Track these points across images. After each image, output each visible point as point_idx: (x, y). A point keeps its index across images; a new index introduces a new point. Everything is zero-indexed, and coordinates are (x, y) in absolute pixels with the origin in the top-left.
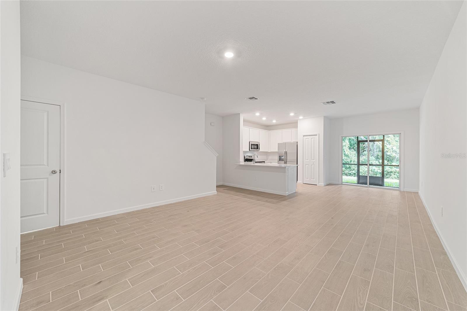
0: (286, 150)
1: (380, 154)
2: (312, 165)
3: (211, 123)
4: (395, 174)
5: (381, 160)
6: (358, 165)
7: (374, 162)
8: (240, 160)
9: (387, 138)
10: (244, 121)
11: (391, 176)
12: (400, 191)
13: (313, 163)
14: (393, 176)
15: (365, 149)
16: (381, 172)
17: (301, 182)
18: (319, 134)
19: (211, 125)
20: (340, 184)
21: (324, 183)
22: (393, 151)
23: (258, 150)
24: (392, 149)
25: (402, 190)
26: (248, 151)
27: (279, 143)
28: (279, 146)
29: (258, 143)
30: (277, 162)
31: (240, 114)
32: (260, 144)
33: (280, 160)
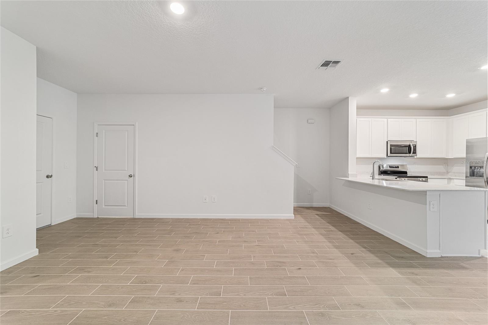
3: (308, 120)
8: (349, 173)
10: (359, 108)
19: (308, 122)
23: (410, 155)
26: (386, 157)
27: (468, 139)
28: (470, 146)
29: (411, 144)
30: (465, 178)
31: (349, 98)
32: (416, 145)
33: (473, 176)
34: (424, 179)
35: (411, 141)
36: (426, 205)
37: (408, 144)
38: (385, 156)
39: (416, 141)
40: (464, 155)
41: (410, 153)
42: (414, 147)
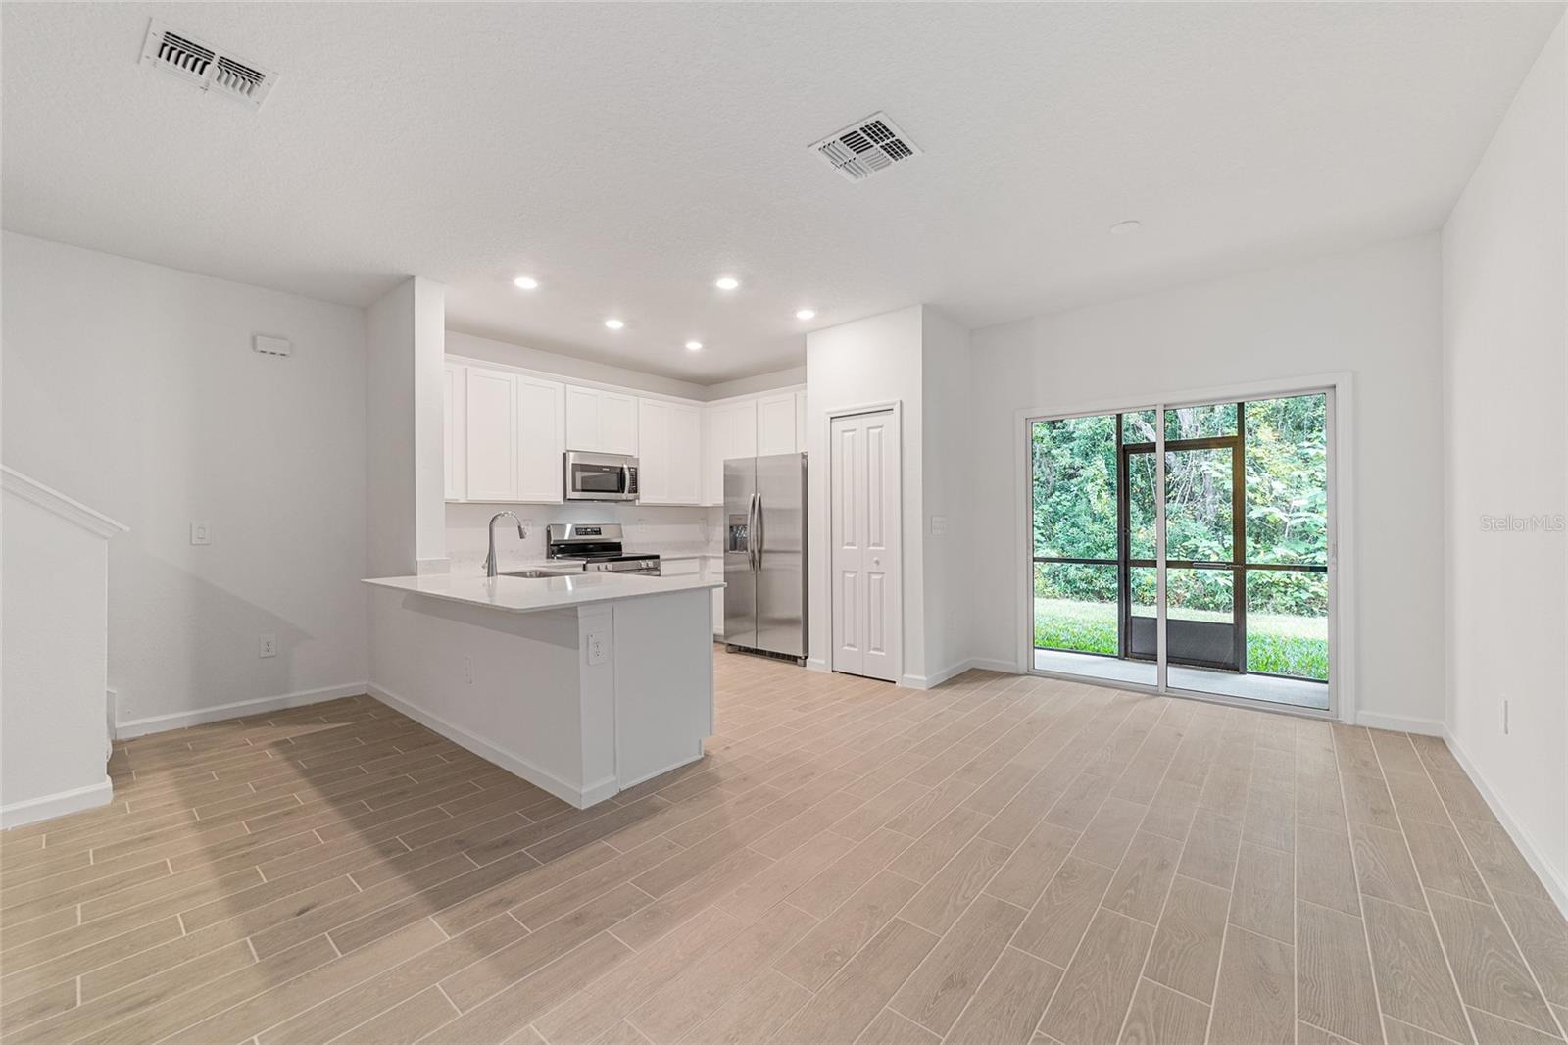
0: (759, 495)
1: (1227, 511)
2: (870, 573)
3: (254, 339)
4: (1285, 593)
5: (1231, 537)
6: (1122, 564)
7: (1206, 543)
8: (418, 559)
9: (1254, 450)
10: (455, 328)
11: (1272, 601)
12: (1337, 726)
13: (877, 562)
14: (1278, 598)
15: (1173, 494)
16: (1231, 585)
17: (824, 662)
18: (901, 402)
19: (254, 346)
20: (1021, 673)
21: (926, 676)
22: (1276, 498)
23: (626, 495)
24: (1271, 490)
25: (1347, 717)
26: (562, 503)
27: (729, 460)
28: (732, 481)
29: (625, 466)
30: (723, 555)
31: (417, 281)
32: (636, 469)
33: (735, 549)
34: (650, 563)
35: (626, 457)
36: (578, 648)
37: (618, 464)
38: (560, 499)
39: (638, 459)
40: (720, 500)
41: (621, 489)
42: (631, 474)
